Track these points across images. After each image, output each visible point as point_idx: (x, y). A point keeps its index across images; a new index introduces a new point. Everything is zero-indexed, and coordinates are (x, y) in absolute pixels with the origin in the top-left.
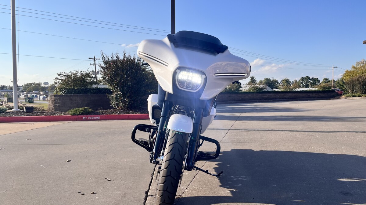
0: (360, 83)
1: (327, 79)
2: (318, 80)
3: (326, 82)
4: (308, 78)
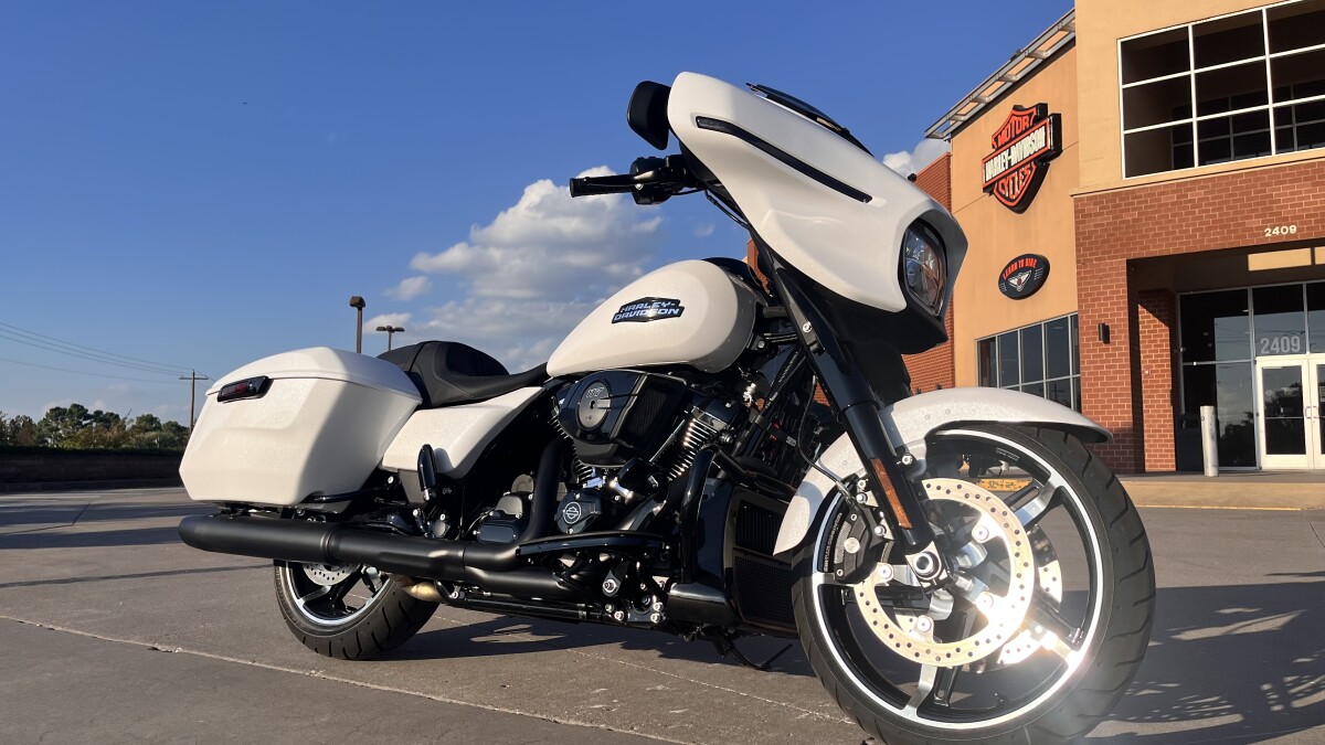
1: (151, 419)
2: (118, 421)
3: (147, 430)
4: (79, 411)
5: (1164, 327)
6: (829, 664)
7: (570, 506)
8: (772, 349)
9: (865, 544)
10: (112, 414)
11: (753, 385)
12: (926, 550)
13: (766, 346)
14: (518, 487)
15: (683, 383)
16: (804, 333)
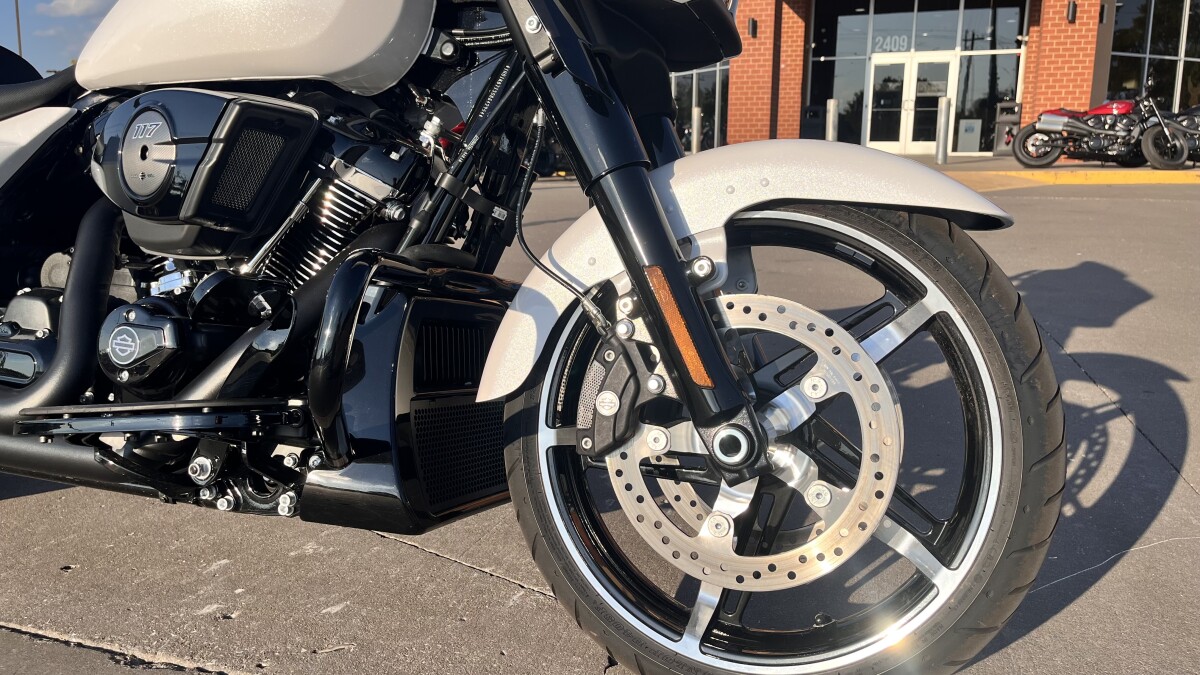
5: (800, 20)
6: (565, 569)
7: (120, 333)
8: (465, 58)
9: (627, 400)
11: (436, 120)
12: (733, 421)
13: (455, 51)
14: (50, 273)
15: (312, 116)
16: (528, 34)
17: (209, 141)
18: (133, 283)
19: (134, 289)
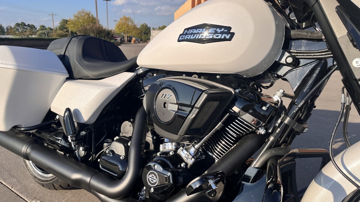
0: (93, 32)
1: (44, 27)
2: (34, 27)
3: (43, 30)
4: (23, 24)
7: (151, 173)
10: (34, 26)
13: (293, 61)
14: (124, 128)
15: (231, 92)
16: (354, 67)
17: (193, 107)
18: (151, 136)
19: (151, 139)
